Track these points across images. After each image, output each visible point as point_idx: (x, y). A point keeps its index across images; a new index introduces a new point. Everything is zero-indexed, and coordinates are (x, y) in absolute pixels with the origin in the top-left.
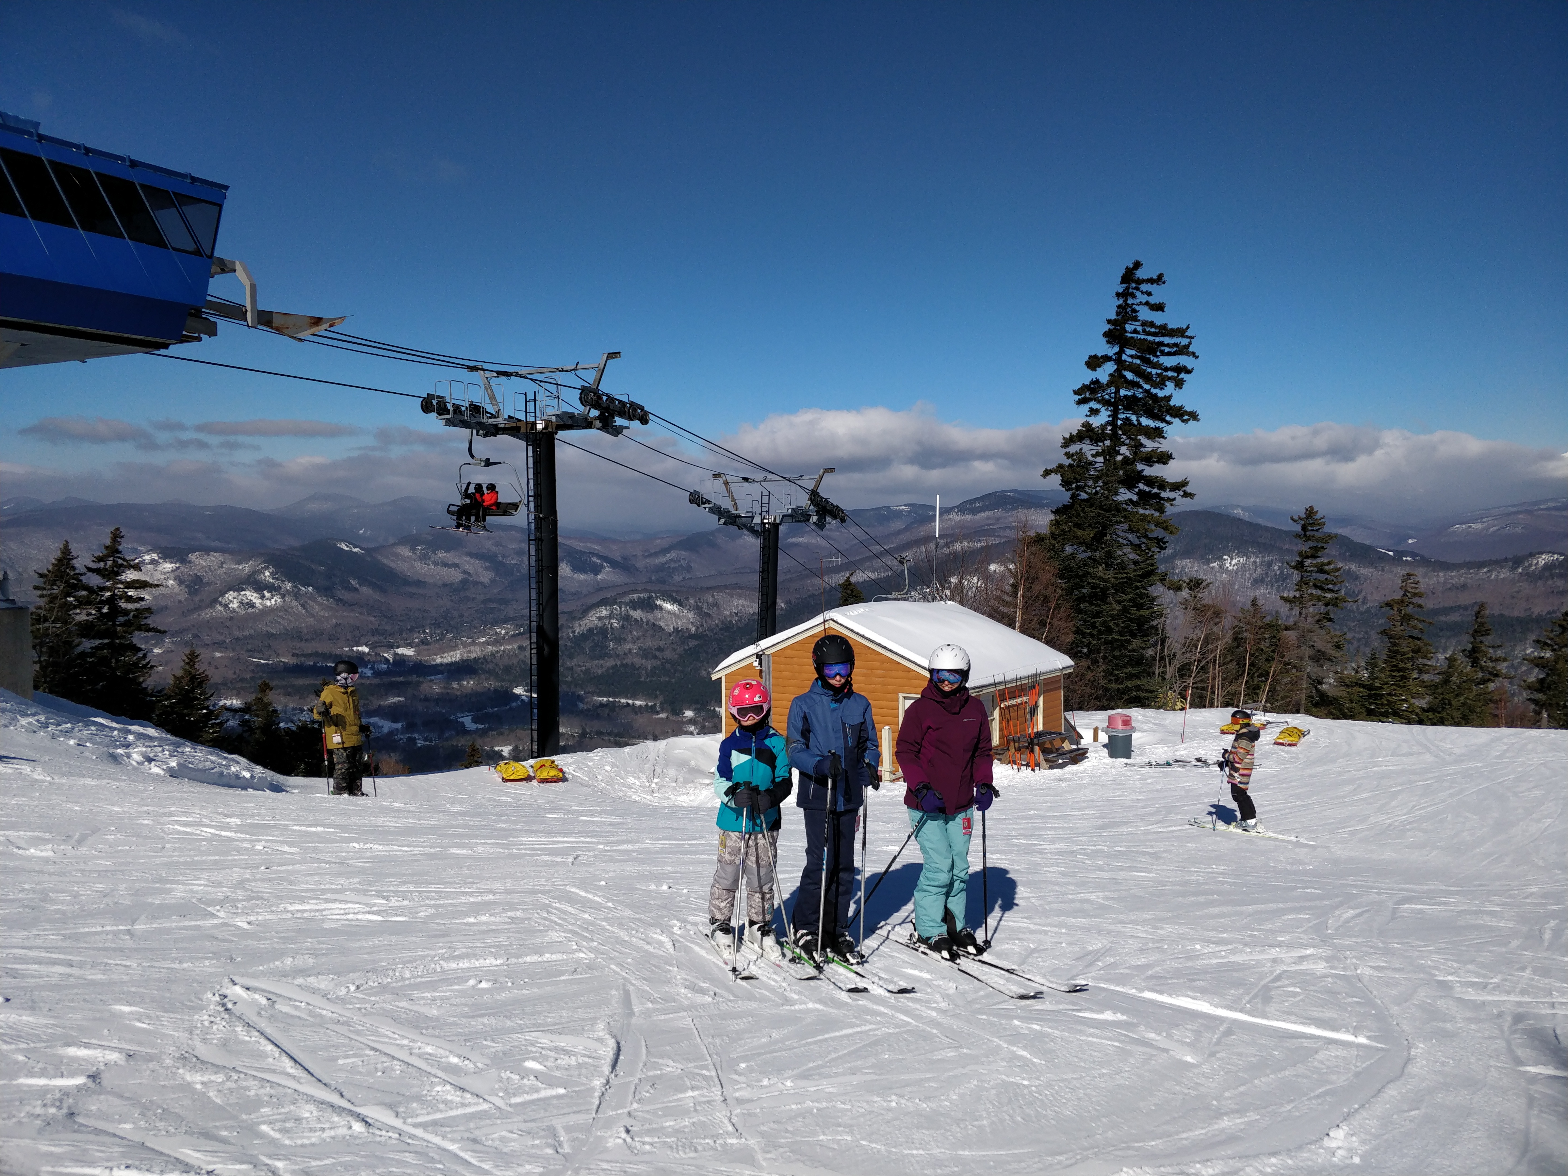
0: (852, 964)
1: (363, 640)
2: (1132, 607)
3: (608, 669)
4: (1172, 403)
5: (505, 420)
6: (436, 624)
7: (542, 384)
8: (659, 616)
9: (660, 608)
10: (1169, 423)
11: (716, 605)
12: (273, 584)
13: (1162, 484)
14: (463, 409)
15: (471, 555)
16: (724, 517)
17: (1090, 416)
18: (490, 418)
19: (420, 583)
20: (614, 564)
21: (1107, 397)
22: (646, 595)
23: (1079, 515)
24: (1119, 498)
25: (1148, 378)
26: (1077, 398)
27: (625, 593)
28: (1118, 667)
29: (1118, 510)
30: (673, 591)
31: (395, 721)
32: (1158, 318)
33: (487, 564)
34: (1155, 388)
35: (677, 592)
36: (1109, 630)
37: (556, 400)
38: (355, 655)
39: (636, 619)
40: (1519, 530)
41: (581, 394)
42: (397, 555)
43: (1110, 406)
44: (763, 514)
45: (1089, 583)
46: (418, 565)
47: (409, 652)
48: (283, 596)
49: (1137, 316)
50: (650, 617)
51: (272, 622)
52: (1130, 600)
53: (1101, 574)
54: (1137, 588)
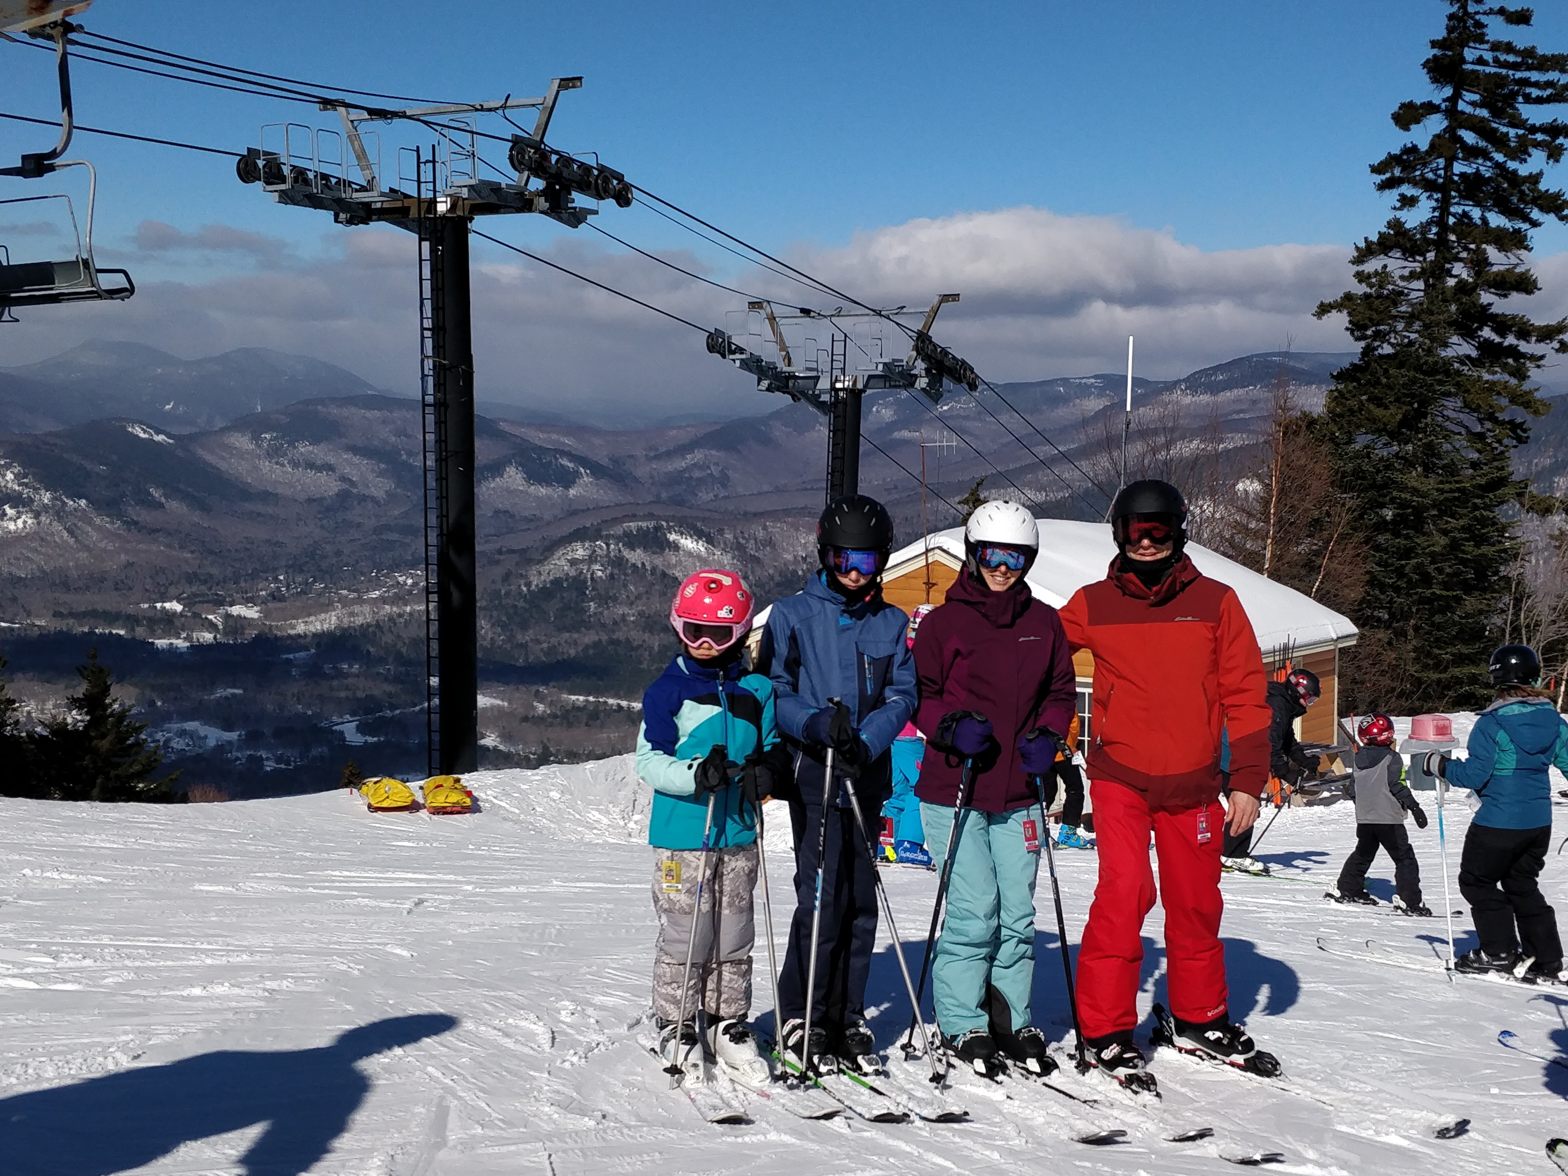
0: (866, 1075)
1: (173, 591)
2: (1468, 540)
3: (587, 647)
4: (1542, 186)
5: (383, 194)
6: (296, 567)
7: (445, 131)
8: (674, 560)
9: (676, 547)
10: (1535, 224)
11: (769, 542)
12: (20, 494)
13: (1524, 331)
14: (311, 175)
15: (354, 450)
16: (767, 378)
17: (1400, 209)
18: (357, 191)
19: (267, 496)
20: (597, 470)
21: (1430, 176)
22: (651, 524)
23: (1378, 382)
24: (1449, 353)
25: (1500, 142)
26: (1379, 178)
27: (616, 521)
28: (1439, 642)
29: (1447, 373)
30: (697, 518)
31: (228, 727)
32: (1521, 37)
33: (383, 466)
34: (1513, 159)
35: (704, 520)
36: (1426, 580)
37: (470, 161)
38: (159, 615)
39: (634, 565)
41: (511, 150)
42: (229, 448)
43: (1437, 191)
44: (835, 373)
45: (1393, 500)
46: (265, 466)
47: (251, 613)
48: (37, 515)
49: (1483, 34)
50: (658, 561)
51: (18, 559)
52: (1463, 529)
53: (1415, 484)
54: (1476, 507)
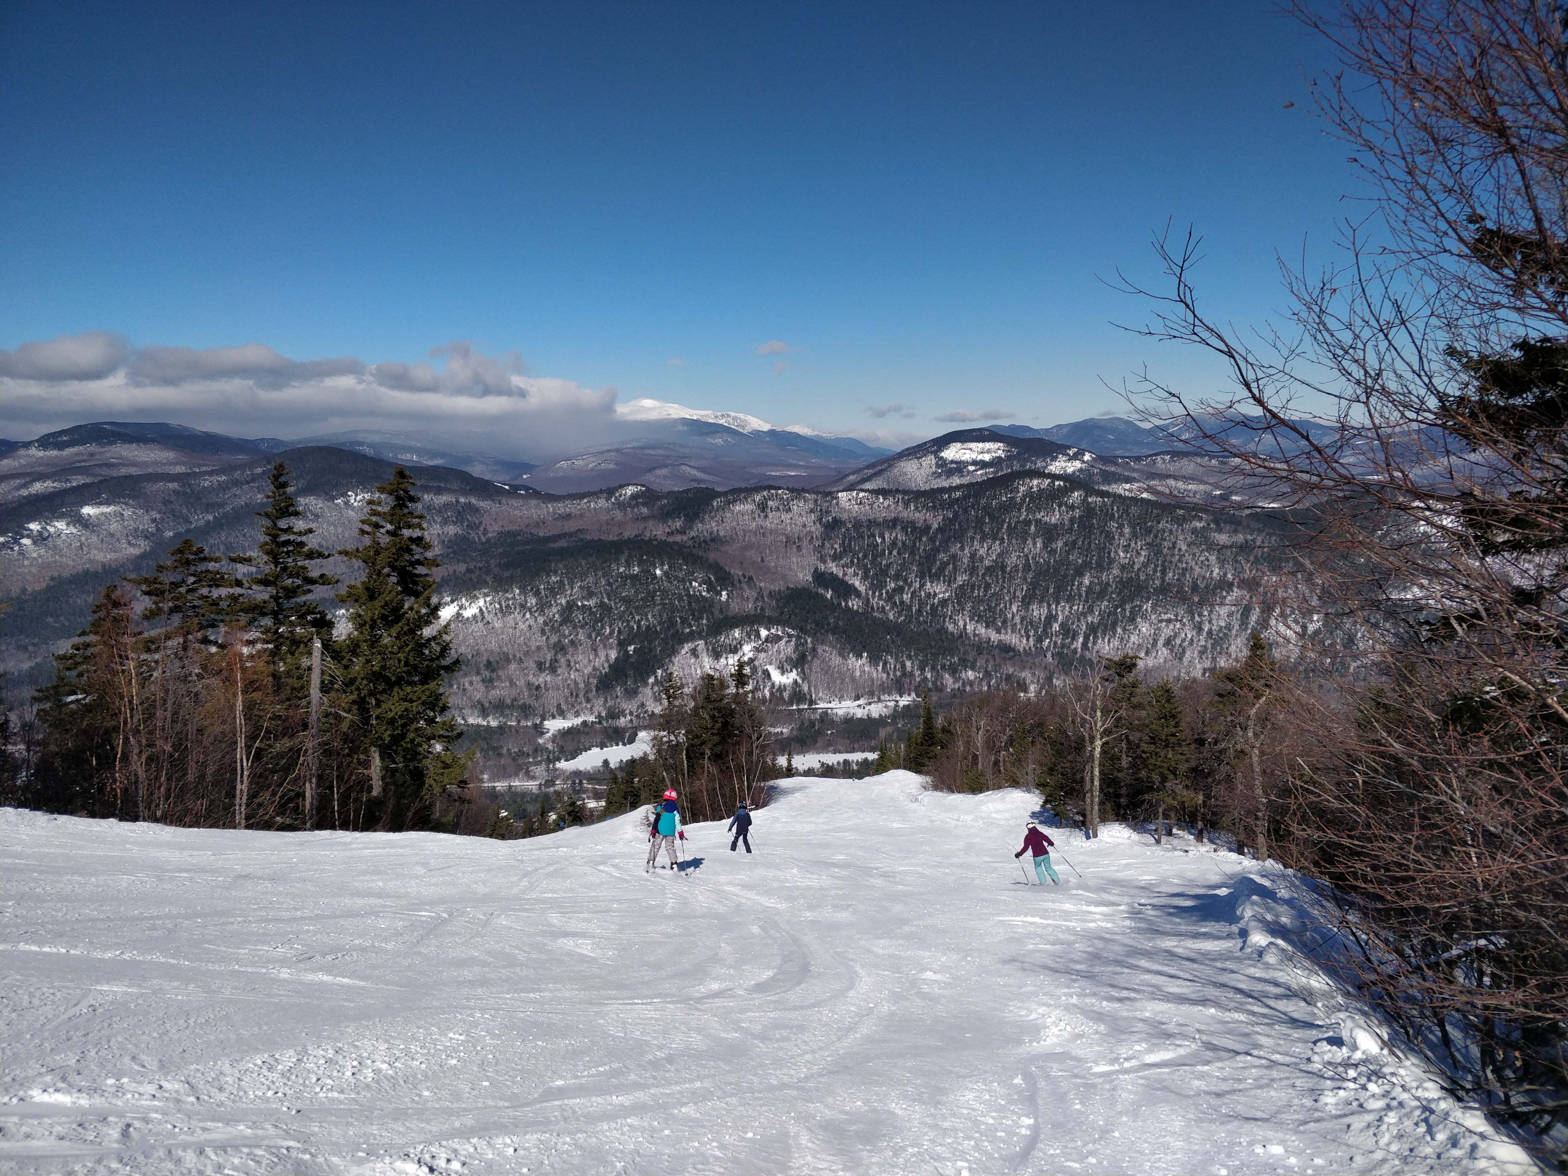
40: (612, 466)
